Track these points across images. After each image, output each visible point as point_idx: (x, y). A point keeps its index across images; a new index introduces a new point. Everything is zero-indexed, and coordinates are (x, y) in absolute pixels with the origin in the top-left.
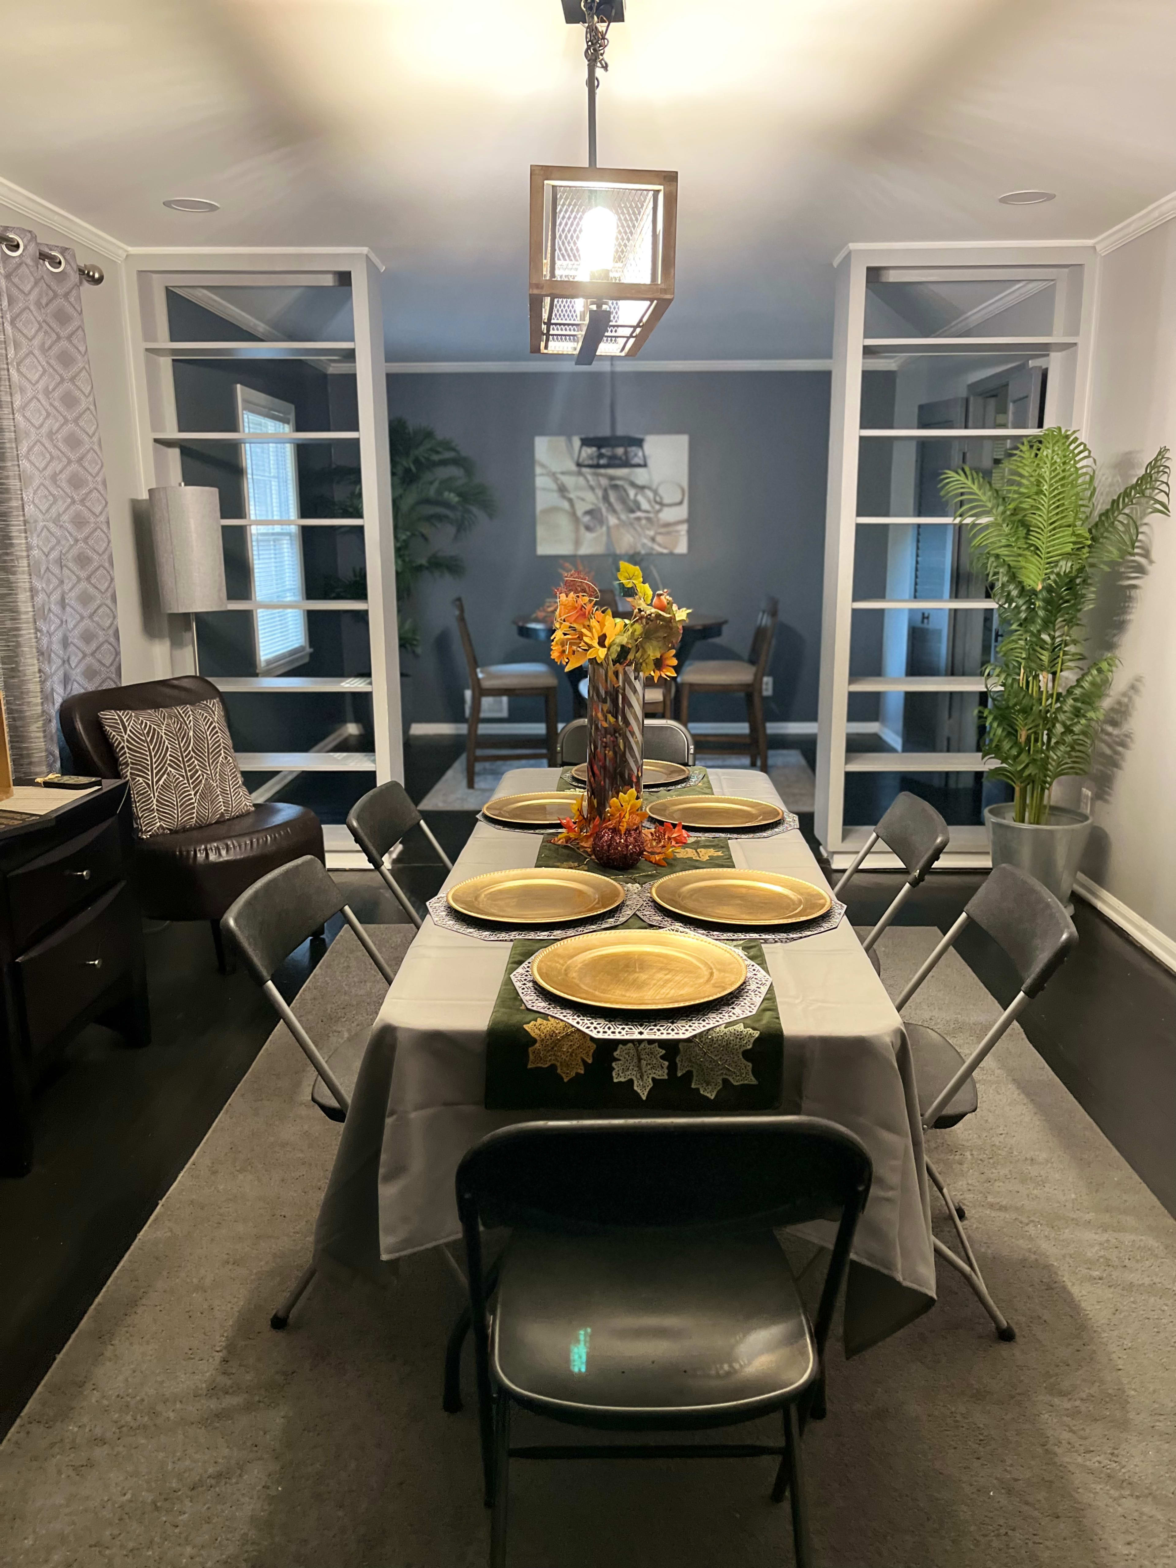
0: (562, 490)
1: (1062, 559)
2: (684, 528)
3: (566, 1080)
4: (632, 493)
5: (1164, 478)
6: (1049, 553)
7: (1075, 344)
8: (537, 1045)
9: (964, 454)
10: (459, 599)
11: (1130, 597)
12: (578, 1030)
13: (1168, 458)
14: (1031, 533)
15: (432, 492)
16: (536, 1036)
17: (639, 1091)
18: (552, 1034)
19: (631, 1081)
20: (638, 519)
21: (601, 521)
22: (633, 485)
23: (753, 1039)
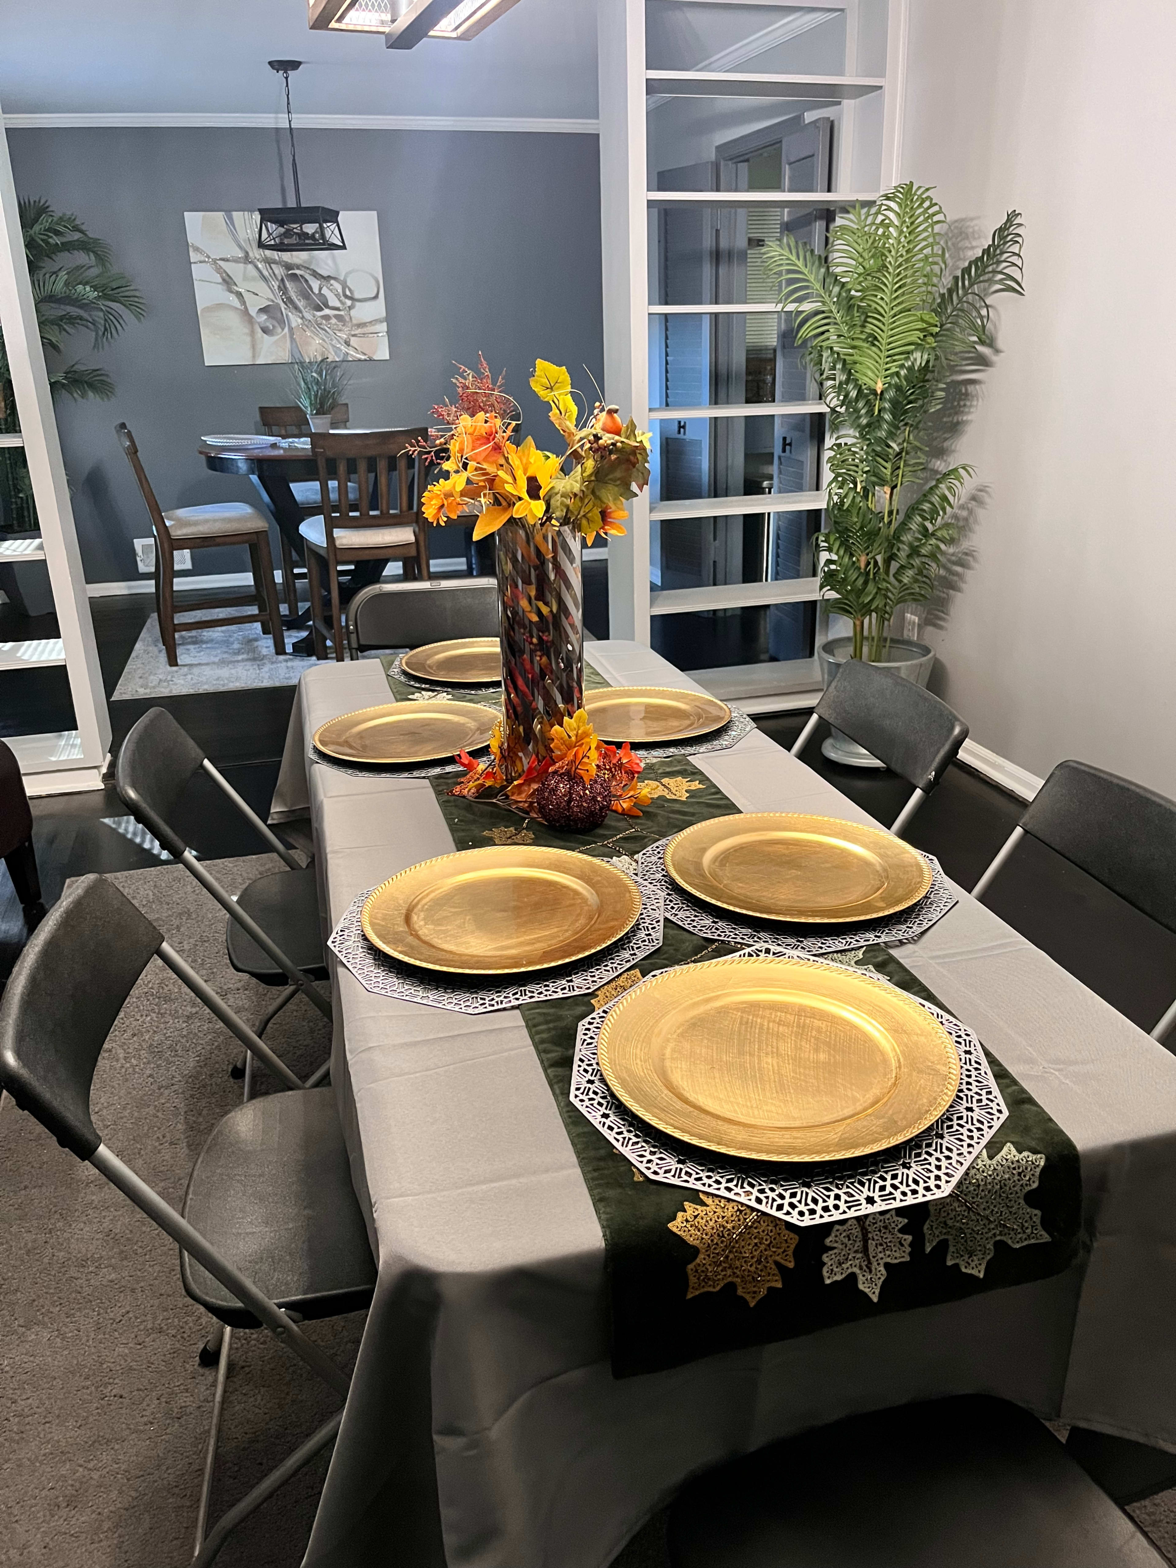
0: (228, 282)
1: (916, 349)
2: (384, 327)
3: (752, 1305)
4: (315, 284)
5: (1015, 249)
6: (890, 343)
7: (881, 87)
8: (701, 1256)
9: (717, 231)
10: (123, 426)
11: (967, 394)
12: (764, 1214)
13: (1020, 225)
14: (869, 320)
15: (59, 287)
16: (696, 1243)
17: (867, 1290)
18: (721, 1234)
19: (853, 1277)
20: (327, 318)
21: (282, 322)
22: (316, 275)
23: (1038, 1170)
